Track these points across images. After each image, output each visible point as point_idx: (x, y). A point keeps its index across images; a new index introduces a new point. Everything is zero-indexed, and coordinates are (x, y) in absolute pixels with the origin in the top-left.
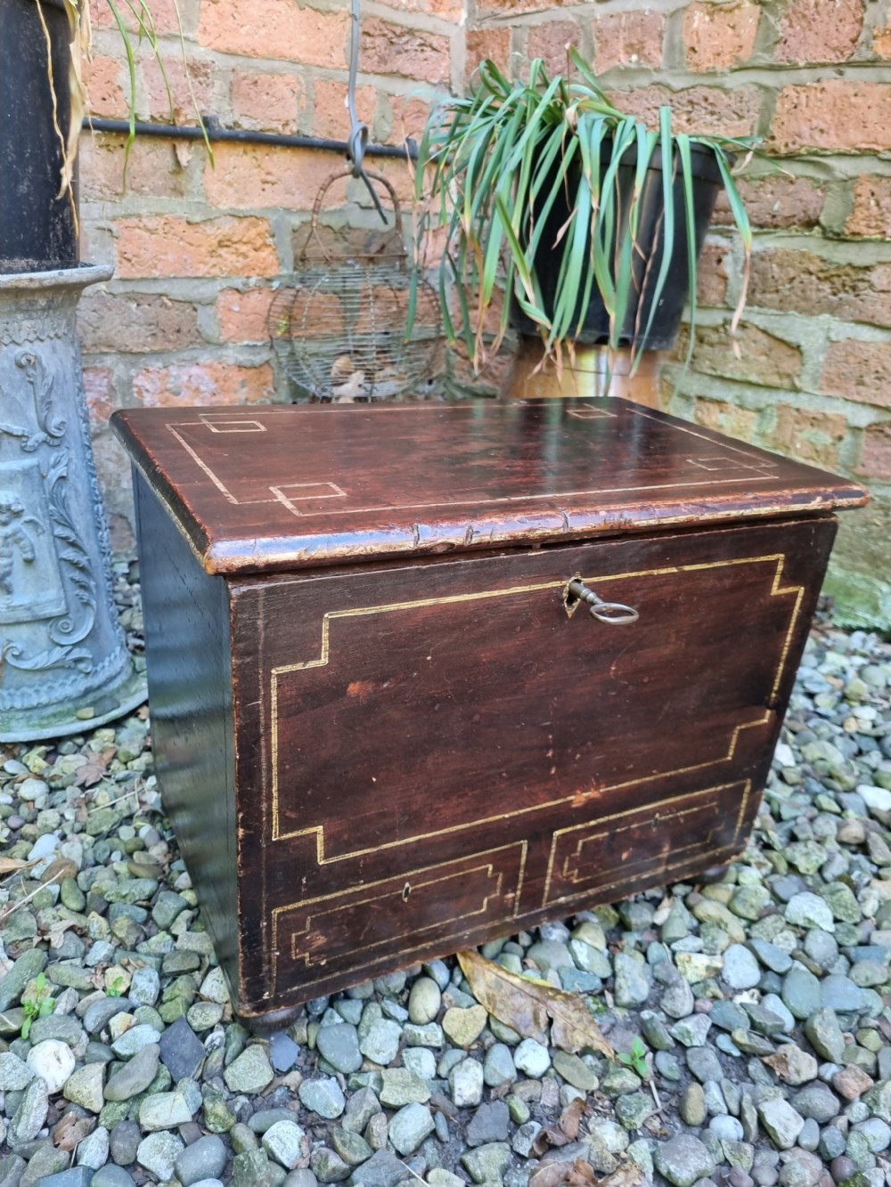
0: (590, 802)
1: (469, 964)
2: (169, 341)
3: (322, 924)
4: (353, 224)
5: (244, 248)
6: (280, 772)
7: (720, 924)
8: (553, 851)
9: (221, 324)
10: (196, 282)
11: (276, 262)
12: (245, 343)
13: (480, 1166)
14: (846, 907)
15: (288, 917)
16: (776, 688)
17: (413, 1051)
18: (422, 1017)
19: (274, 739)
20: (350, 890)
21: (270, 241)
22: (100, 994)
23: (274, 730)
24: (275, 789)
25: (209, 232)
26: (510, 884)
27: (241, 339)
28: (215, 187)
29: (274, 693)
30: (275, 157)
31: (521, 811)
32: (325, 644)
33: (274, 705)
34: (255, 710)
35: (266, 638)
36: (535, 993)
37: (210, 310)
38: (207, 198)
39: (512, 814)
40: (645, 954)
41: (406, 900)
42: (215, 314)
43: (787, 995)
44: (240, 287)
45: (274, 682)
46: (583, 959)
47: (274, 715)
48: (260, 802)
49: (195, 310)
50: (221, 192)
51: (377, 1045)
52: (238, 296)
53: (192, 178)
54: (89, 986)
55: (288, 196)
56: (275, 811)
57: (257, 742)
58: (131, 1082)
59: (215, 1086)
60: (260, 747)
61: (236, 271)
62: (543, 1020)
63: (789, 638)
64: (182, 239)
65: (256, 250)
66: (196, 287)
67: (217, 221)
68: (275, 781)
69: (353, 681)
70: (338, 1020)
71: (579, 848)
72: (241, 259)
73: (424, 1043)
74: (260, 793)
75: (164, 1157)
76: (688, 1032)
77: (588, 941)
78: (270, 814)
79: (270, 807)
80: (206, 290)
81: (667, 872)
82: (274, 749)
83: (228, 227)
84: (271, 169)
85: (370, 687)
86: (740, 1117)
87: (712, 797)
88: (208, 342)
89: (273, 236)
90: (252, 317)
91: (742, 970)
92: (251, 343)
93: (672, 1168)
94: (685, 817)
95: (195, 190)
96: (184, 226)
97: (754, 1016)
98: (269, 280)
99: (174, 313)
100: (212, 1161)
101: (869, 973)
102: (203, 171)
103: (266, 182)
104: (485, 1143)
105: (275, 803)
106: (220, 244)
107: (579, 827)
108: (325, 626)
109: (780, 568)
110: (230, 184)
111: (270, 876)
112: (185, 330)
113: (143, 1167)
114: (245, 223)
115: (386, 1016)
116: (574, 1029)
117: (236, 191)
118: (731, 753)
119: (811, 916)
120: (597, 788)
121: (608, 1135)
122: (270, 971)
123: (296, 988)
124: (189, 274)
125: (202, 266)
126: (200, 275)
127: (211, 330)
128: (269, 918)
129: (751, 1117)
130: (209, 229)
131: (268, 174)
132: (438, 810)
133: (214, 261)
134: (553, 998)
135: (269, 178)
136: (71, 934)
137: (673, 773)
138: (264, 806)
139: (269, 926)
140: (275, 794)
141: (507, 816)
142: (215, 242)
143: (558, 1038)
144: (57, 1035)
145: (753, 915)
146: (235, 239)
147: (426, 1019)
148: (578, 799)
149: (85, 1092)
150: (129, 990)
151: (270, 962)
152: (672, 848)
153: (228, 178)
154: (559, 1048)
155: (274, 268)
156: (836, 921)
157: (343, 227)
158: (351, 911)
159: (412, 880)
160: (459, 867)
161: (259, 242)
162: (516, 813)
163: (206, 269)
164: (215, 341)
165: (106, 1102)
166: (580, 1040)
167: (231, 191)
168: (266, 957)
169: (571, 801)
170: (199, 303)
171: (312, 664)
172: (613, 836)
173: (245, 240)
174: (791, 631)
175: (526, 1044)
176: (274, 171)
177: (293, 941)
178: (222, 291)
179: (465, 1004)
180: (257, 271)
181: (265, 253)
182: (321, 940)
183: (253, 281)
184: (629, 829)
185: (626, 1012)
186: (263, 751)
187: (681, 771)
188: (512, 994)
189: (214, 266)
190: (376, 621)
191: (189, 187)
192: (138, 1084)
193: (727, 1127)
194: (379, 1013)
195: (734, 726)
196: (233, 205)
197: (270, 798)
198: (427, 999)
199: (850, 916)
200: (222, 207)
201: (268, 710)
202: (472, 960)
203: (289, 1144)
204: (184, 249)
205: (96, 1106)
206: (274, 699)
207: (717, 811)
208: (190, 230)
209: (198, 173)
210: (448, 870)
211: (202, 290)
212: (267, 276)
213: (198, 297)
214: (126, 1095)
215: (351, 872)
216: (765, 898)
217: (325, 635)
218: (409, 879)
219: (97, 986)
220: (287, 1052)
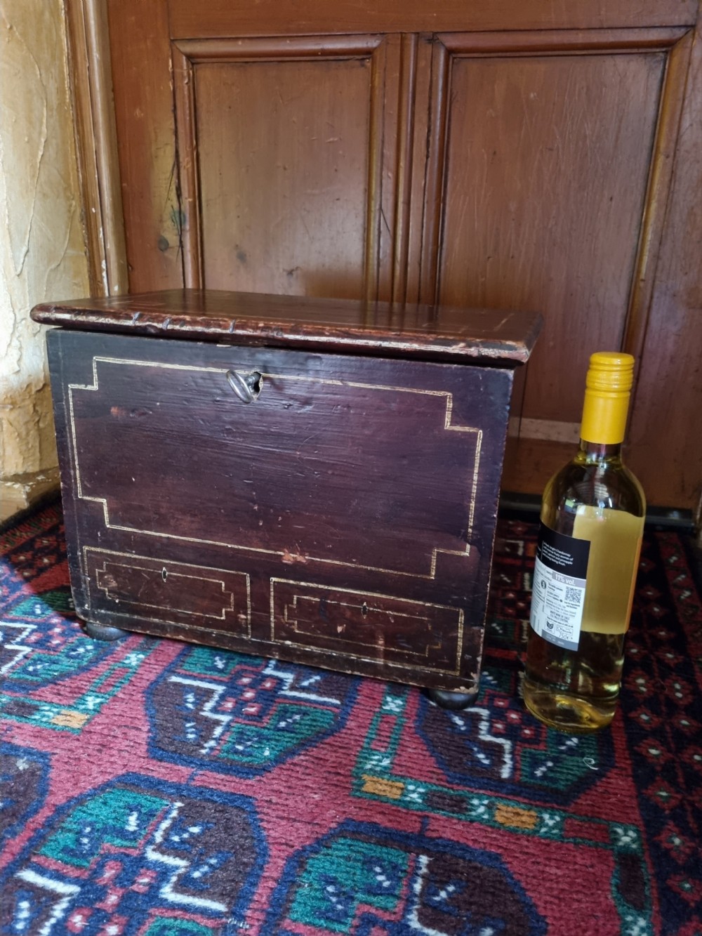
0: (297, 563)
3: (114, 571)
6: (79, 453)
8: (272, 594)
15: (93, 556)
16: (471, 524)
19: (73, 430)
20: (128, 555)
23: (73, 423)
24: (76, 463)
26: (241, 607)
29: (71, 400)
31: (241, 547)
32: (95, 377)
33: (71, 408)
34: (62, 408)
35: (64, 364)
39: (233, 546)
41: (165, 580)
45: (70, 392)
47: (72, 414)
48: (69, 469)
56: (78, 479)
57: (64, 428)
60: (66, 433)
63: (475, 478)
68: (76, 457)
69: (114, 406)
71: (295, 602)
74: (69, 463)
78: (75, 479)
79: (75, 474)
81: (386, 666)
82: (74, 436)
85: (124, 413)
87: (423, 611)
94: (395, 617)
105: (78, 472)
107: (291, 582)
108: (95, 365)
109: (450, 405)
111: (80, 522)
118: (433, 573)
120: (302, 554)
122: (86, 589)
123: (103, 611)
128: (82, 551)
132: (178, 520)
137: (373, 569)
138: (72, 472)
139: (82, 556)
140: (77, 467)
141: (229, 546)
148: (289, 557)
151: (85, 583)
152: (386, 644)
158: (130, 571)
159: (171, 568)
160: (199, 572)
162: (236, 547)
168: (83, 577)
169: (281, 556)
171: (89, 388)
172: (323, 604)
174: (476, 471)
177: (97, 575)
182: (114, 584)
184: (339, 604)
186: (68, 435)
187: (381, 570)
195: (431, 547)
197: (74, 469)
201: (68, 410)
206: (71, 403)
207: (430, 627)
210: (191, 571)
215: (125, 542)
217: (95, 370)
218: (166, 565)
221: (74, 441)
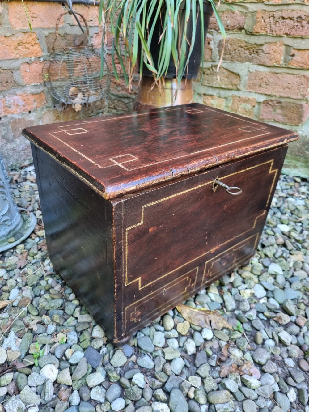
0: (216, 250)
1: (180, 308)
2: (4, 86)
3: (140, 308)
4: (68, 33)
5: (28, 46)
6: (128, 263)
7: (250, 279)
8: (205, 268)
9: (23, 77)
10: (11, 61)
11: (40, 50)
12: (33, 84)
13: (203, 373)
14: (285, 266)
15: (130, 309)
16: (267, 203)
17: (170, 340)
18: (169, 328)
19: (127, 253)
20: (148, 296)
21: (37, 42)
22: (57, 344)
23: (127, 249)
24: (126, 269)
25: (13, 40)
26: (193, 281)
27: (31, 83)
28: (13, 21)
29: (127, 237)
30: (35, 6)
31: (197, 258)
32: (143, 217)
33: (127, 241)
34: (121, 244)
35: (124, 219)
36: (203, 313)
37: (18, 72)
38: (11, 25)
40: (231, 293)
41: (164, 294)
42: (20, 74)
43: (276, 297)
44: (28, 62)
45: (127, 233)
46: (213, 299)
47: (127, 244)
48: (122, 275)
49: (12, 72)
50: (16, 23)
51: (158, 341)
52: (28, 65)
53: (4, 17)
54: (53, 342)
55: (42, 23)
57: (121, 254)
58: (81, 372)
59: (109, 367)
60: (122, 257)
61: (26, 55)
62: (208, 322)
63: (272, 186)
64: (3, 43)
65: (32, 46)
66: (11, 63)
67: (16, 35)
68: (127, 266)
69: (151, 227)
70: (143, 335)
71: (212, 265)
72: (27, 50)
73: (173, 337)
74: (122, 271)
75: (100, 395)
76: (251, 316)
77: (213, 292)
78: (125, 277)
79: (125, 275)
80: (16, 64)
81: (235, 266)
82: (126, 256)
83: (21, 37)
84: (34, 12)
85: (156, 228)
86: (273, 339)
87: (248, 241)
88: (19, 85)
89: (38, 39)
90: (34, 74)
91: (260, 292)
92: (36, 84)
93: (260, 360)
94: (241, 248)
95: (6, 23)
96: (3, 38)
97: (268, 306)
98: (39, 58)
99: (4, 74)
100: (117, 392)
101: (297, 286)
102: (8, 14)
103: (33, 17)
104: (201, 365)
106: (19, 45)
107: (213, 259)
108: (143, 210)
109: (272, 164)
110: (19, 19)
111: (125, 297)
112: (9, 81)
113: (94, 400)
114: (27, 35)
115: (157, 330)
116: (218, 322)
117: (22, 22)
118: (254, 226)
119: (276, 271)
120: (218, 246)
121: (237, 353)
122: (124, 327)
123: (131, 330)
124: (8, 58)
125: (12, 54)
126: (12, 58)
127: (20, 81)
128: (124, 311)
129: (277, 338)
130: (13, 39)
131: (34, 13)
132: (174, 263)
133: (17, 52)
134: (209, 314)
135: (34, 15)
136: (39, 325)
137: (239, 236)
139: (124, 314)
140: (127, 271)
141: (193, 261)
142: (16, 44)
143: (214, 326)
144: (49, 362)
145: (259, 274)
146: (24, 42)
147: (171, 329)
149: (65, 380)
150: (67, 340)
151: (124, 324)
152: (237, 258)
153: (18, 16)
154: (215, 329)
155: (40, 53)
156: (283, 270)
157: (64, 34)
158: (148, 302)
159: (166, 288)
160: (179, 280)
161: (33, 43)
162: (196, 259)
163: (14, 56)
164: (21, 85)
165: (73, 381)
166: (221, 325)
167: (20, 22)
169: (211, 251)
170: (14, 69)
171: (138, 225)
172: (221, 259)
173: (28, 42)
174: (273, 184)
175: (204, 330)
176: (36, 12)
177: (131, 316)
178: (22, 64)
179: (182, 321)
180: (34, 54)
181: (36, 47)
182: (139, 313)
183: (33, 59)
184: (226, 256)
185: (230, 313)
186: (123, 257)
187: (241, 234)
188: (196, 315)
189: (17, 54)
190: (158, 206)
191: (3, 21)
192: (83, 372)
193: (270, 343)
194: (155, 330)
195: (255, 217)
196: (22, 28)
197: (125, 272)
198: (169, 322)
199: (286, 268)
200: (17, 29)
201: (125, 243)
202: (181, 306)
203: (141, 381)
204: (4, 47)
205: (70, 383)
206: (127, 239)
208: (6, 39)
209: (6, 15)
211: (14, 64)
212: (38, 56)
213: (13, 67)
214: (80, 377)
215: (149, 289)
216: (261, 267)
217: (142, 214)
219: (56, 341)
220: (129, 350)
221: (126, 258)
